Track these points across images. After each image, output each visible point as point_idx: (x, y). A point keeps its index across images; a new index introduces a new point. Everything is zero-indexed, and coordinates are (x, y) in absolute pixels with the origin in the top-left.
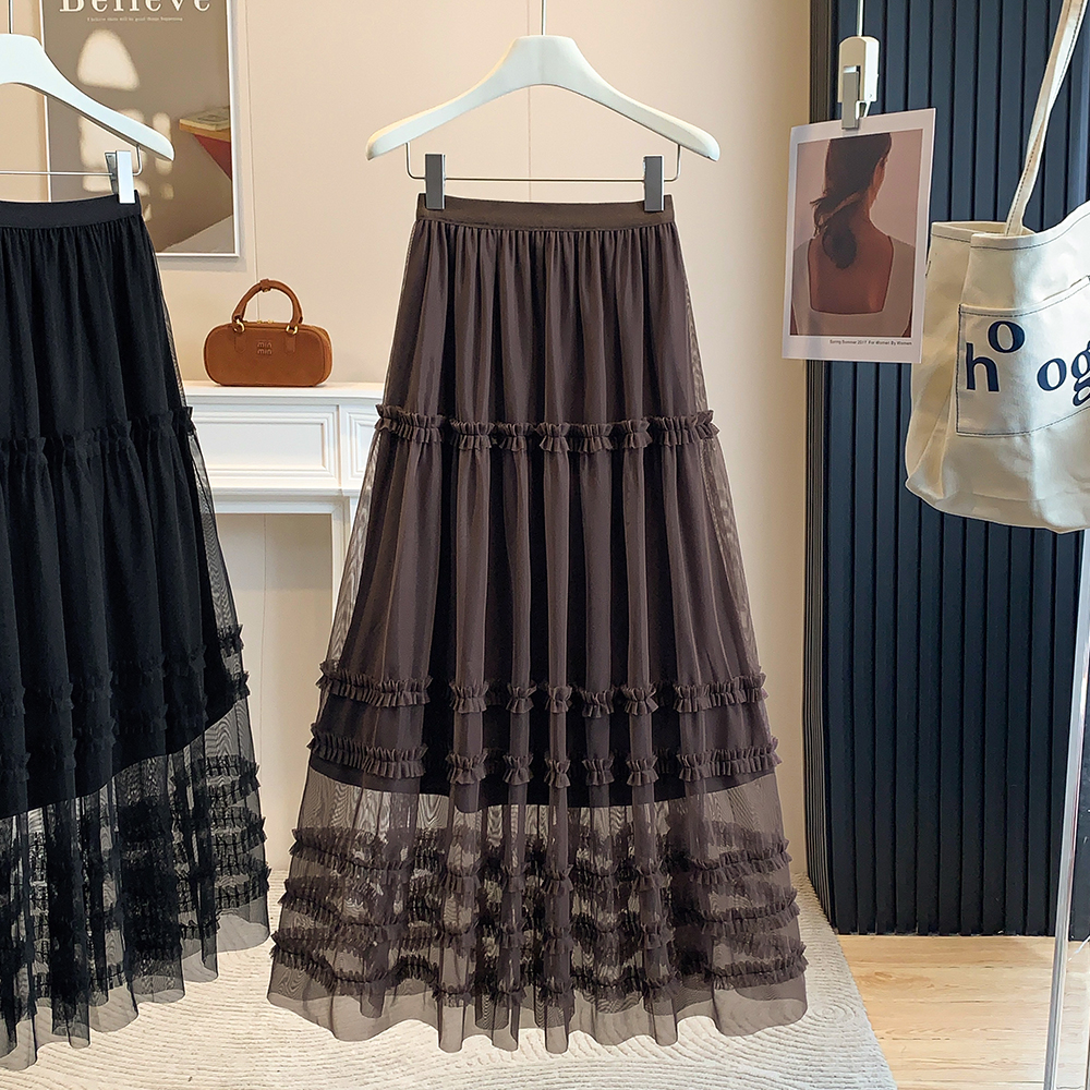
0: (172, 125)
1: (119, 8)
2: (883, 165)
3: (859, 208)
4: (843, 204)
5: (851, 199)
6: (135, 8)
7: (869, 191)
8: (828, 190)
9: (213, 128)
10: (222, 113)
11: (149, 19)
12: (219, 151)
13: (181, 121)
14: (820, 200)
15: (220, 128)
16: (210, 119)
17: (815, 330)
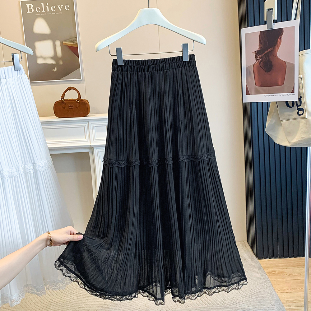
0: (61, 43)
1: (44, 11)
2: (281, 38)
3: (273, 53)
4: (266, 52)
5: (269, 50)
6: (48, 11)
7: (276, 47)
8: (260, 47)
9: (72, 44)
10: (75, 39)
11: (52, 13)
12: (74, 50)
13: (63, 42)
14: (257, 51)
15: (74, 43)
16: (72, 41)
17: (257, 92)
